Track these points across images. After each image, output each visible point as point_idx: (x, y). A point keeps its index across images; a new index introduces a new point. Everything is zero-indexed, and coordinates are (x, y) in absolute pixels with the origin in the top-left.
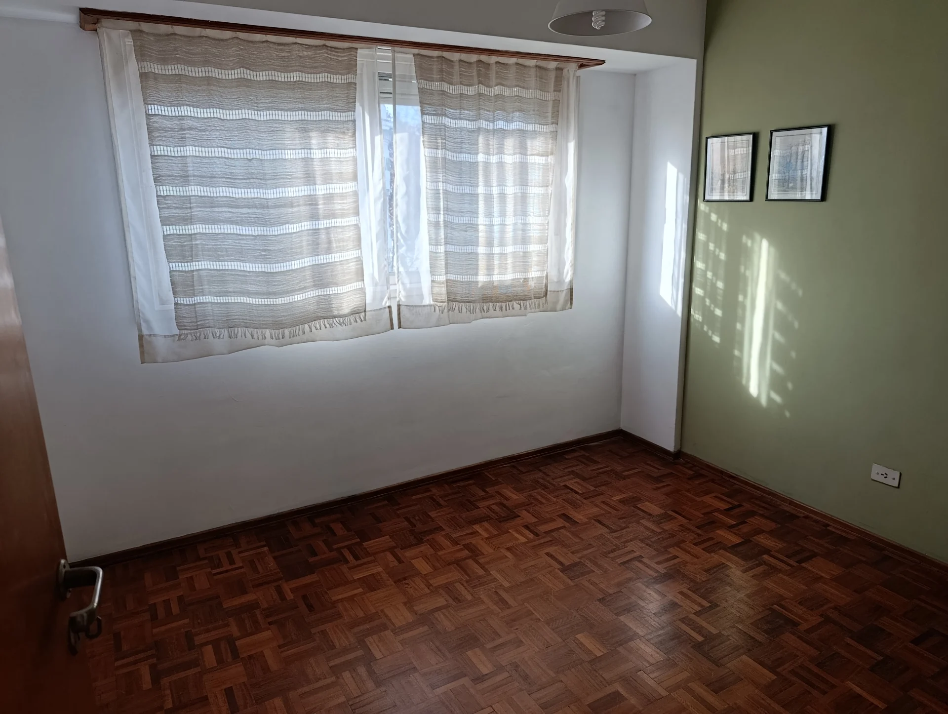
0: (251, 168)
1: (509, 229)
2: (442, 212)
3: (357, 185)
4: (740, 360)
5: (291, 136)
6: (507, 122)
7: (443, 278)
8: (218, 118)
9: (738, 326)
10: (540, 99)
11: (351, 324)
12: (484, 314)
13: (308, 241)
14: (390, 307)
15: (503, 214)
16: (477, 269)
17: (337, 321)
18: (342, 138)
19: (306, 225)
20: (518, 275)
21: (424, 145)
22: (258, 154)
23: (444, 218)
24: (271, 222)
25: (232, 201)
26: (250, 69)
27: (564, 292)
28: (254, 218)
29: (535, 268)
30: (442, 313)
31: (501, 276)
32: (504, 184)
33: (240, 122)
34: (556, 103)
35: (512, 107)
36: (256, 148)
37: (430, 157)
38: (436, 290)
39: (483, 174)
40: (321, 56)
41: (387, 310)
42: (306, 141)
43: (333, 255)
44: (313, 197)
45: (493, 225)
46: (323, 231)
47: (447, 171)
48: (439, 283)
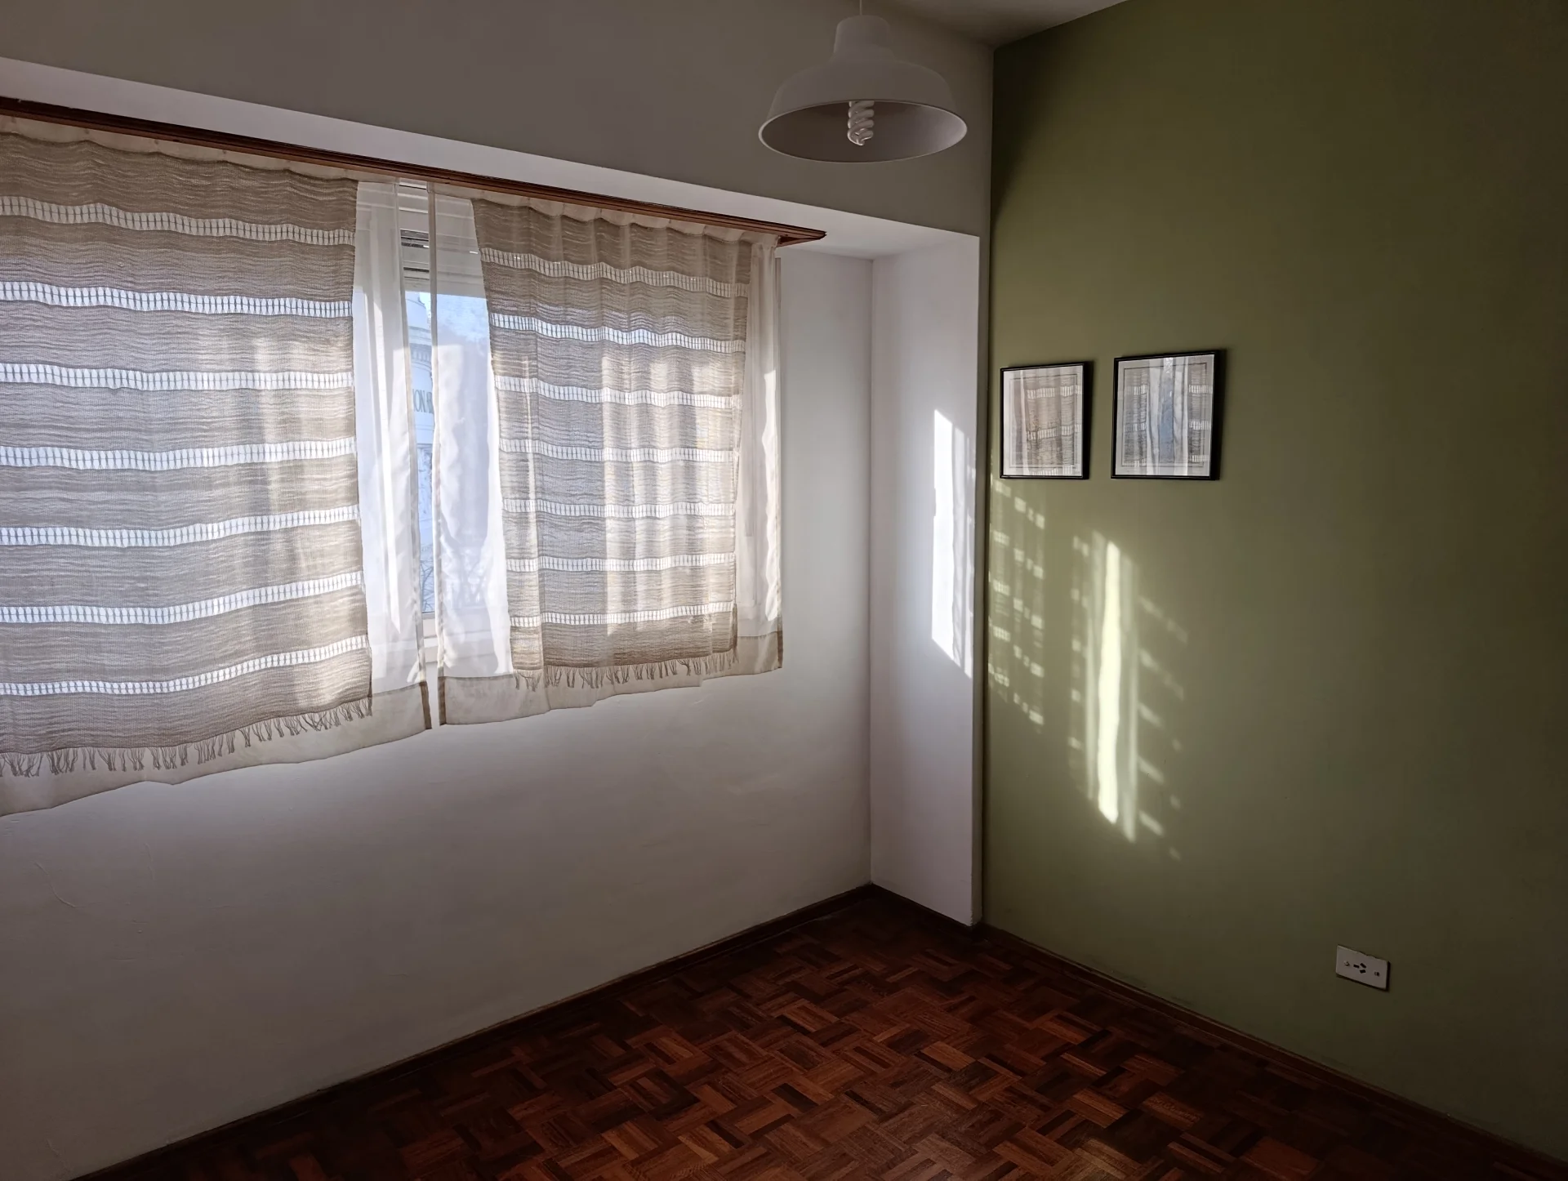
0: (117, 407)
1: (664, 526)
2: (532, 495)
3: (356, 444)
4: (1081, 755)
5: (209, 344)
6: (655, 332)
7: (536, 622)
8: (40, 303)
9: (1075, 695)
10: (713, 295)
11: (337, 723)
12: (620, 687)
13: (245, 558)
14: (423, 684)
15: (652, 499)
16: (604, 602)
17: (308, 720)
18: (323, 352)
19: (242, 525)
20: (683, 611)
21: (494, 369)
22: (133, 379)
23: (536, 506)
24: (160, 520)
25: (70, 477)
26: (117, 206)
27: (767, 639)
28: (121, 510)
29: (712, 596)
30: (534, 690)
31: (650, 613)
32: (653, 444)
33: (94, 312)
34: (742, 303)
35: (662, 305)
36: (128, 367)
37: (506, 391)
38: (521, 646)
39: (612, 426)
40: (280, 191)
41: (418, 690)
42: (244, 356)
43: (300, 584)
44: (259, 467)
45: (634, 519)
46: (279, 536)
47: (541, 419)
48: (528, 631)
